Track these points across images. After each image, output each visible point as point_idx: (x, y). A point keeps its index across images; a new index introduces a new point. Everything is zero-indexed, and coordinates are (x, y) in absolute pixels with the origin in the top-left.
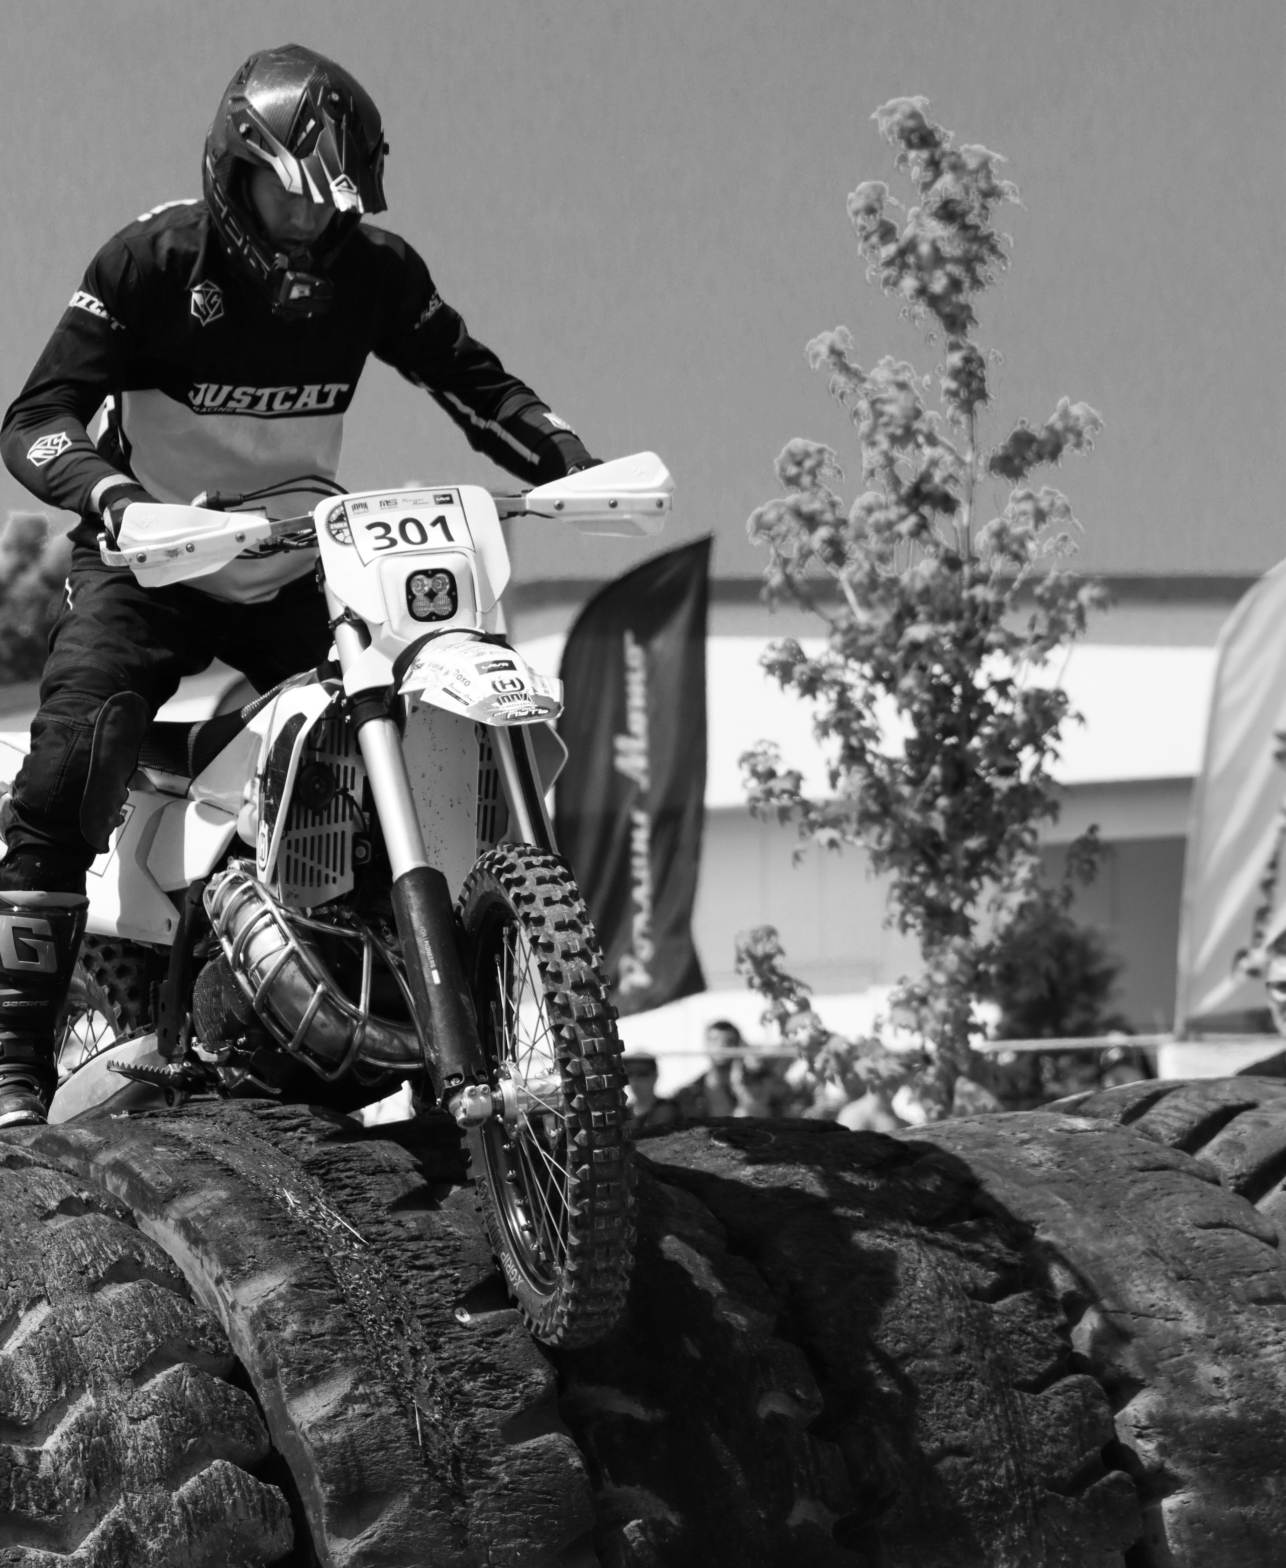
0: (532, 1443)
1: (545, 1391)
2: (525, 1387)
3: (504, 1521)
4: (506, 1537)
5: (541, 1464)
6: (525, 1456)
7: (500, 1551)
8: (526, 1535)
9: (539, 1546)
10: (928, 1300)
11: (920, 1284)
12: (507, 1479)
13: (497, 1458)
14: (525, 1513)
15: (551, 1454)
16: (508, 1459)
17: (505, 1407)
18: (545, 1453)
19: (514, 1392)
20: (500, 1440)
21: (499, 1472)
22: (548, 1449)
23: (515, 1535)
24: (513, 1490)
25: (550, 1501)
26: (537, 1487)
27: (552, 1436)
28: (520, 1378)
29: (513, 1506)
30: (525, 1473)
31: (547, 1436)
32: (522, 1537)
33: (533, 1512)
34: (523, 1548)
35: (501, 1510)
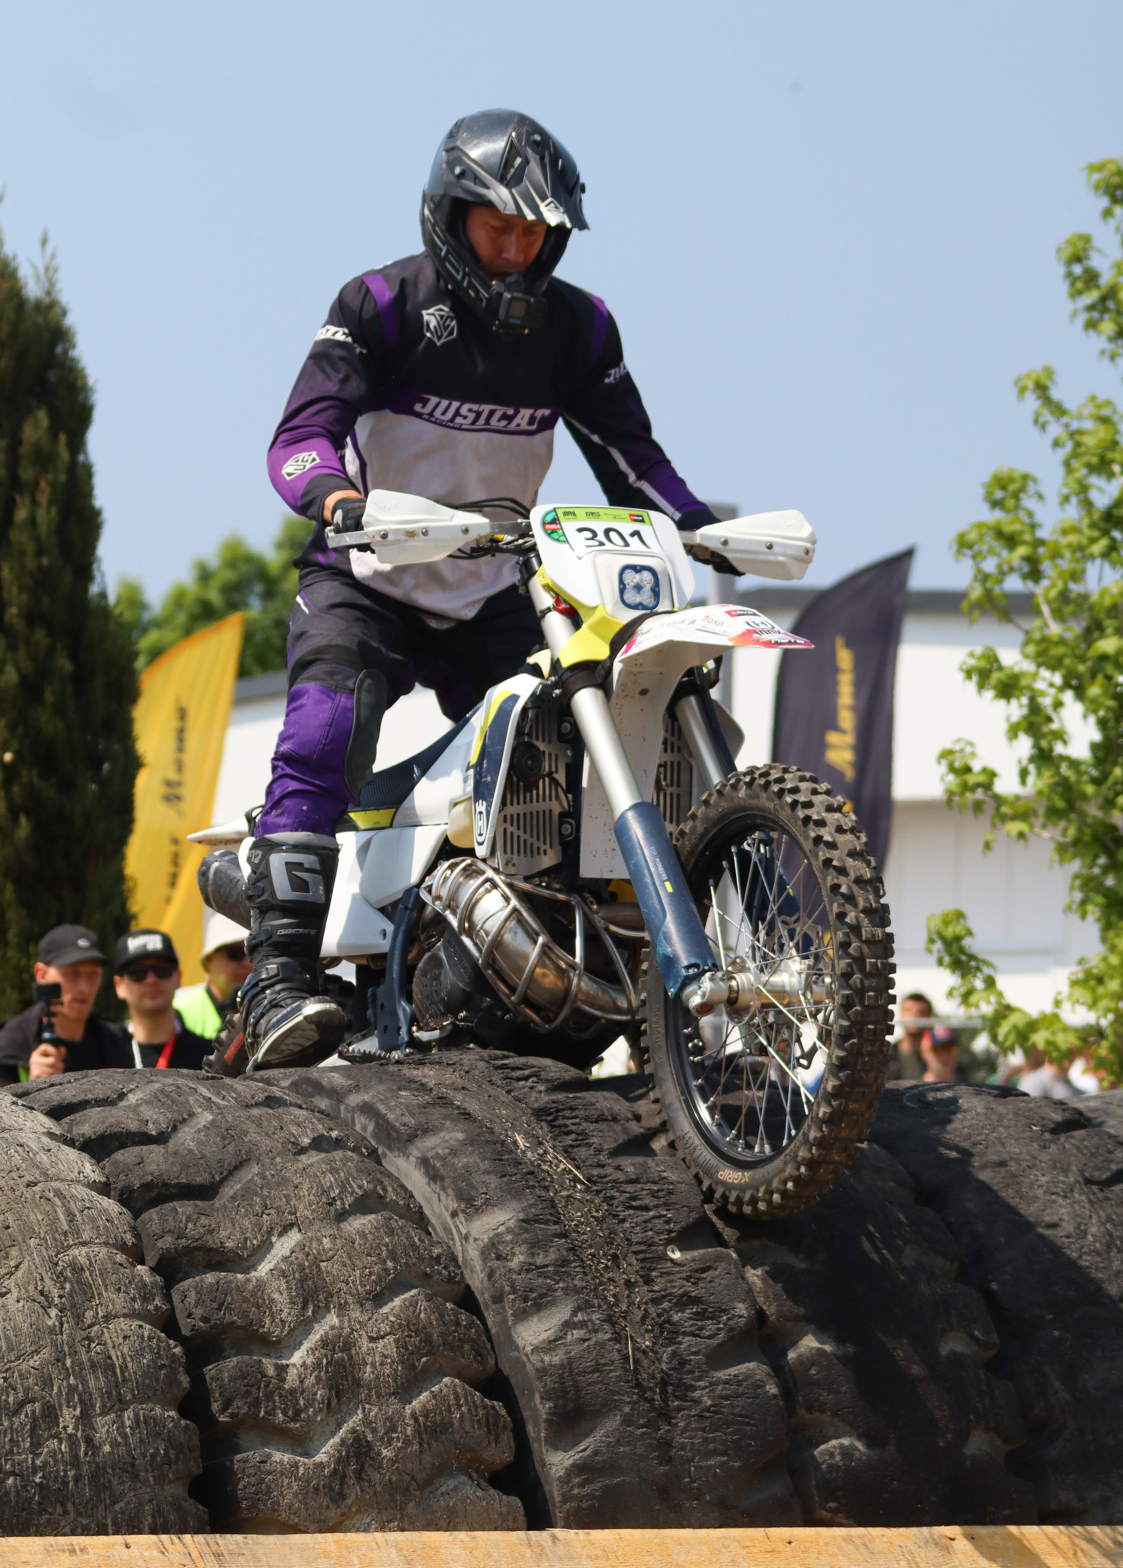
0: (733, 1371)
1: (746, 1324)
2: (729, 1319)
3: (706, 1440)
4: (707, 1455)
5: (741, 1390)
6: (726, 1382)
7: (701, 1468)
8: (725, 1453)
9: (737, 1464)
10: (1098, 1253)
11: (1090, 1238)
12: (709, 1402)
13: (701, 1384)
14: (725, 1434)
15: (750, 1381)
16: (711, 1384)
17: (710, 1337)
18: (745, 1380)
19: (718, 1323)
20: (704, 1367)
21: (702, 1396)
22: (748, 1377)
23: (716, 1453)
24: (714, 1412)
25: (748, 1424)
26: (737, 1410)
27: (752, 1365)
28: (724, 1311)
29: (715, 1428)
30: (726, 1398)
31: (747, 1365)
32: (722, 1455)
33: (732, 1433)
34: (722, 1465)
35: (703, 1430)
